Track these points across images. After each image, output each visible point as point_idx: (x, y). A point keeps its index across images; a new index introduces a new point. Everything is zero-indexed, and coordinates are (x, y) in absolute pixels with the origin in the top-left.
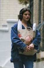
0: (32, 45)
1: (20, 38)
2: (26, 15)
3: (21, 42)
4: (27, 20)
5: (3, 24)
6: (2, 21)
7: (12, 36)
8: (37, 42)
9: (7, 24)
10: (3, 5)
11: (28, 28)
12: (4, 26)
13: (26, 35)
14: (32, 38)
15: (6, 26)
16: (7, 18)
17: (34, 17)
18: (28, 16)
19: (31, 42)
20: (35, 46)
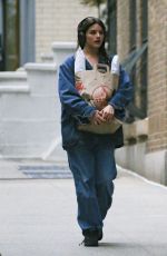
0: (108, 109)
1: (81, 93)
2: (94, 32)
3: (82, 103)
4: (97, 46)
5: (42, 55)
6: (42, 46)
7: (61, 88)
8: (121, 99)
9: (52, 54)
10: (43, 8)
11: (99, 68)
12: (45, 59)
13: (94, 84)
14: (109, 91)
15: (51, 59)
16: (54, 40)
17: (119, 36)
18: (98, 35)
19: (107, 101)
20: (116, 110)
